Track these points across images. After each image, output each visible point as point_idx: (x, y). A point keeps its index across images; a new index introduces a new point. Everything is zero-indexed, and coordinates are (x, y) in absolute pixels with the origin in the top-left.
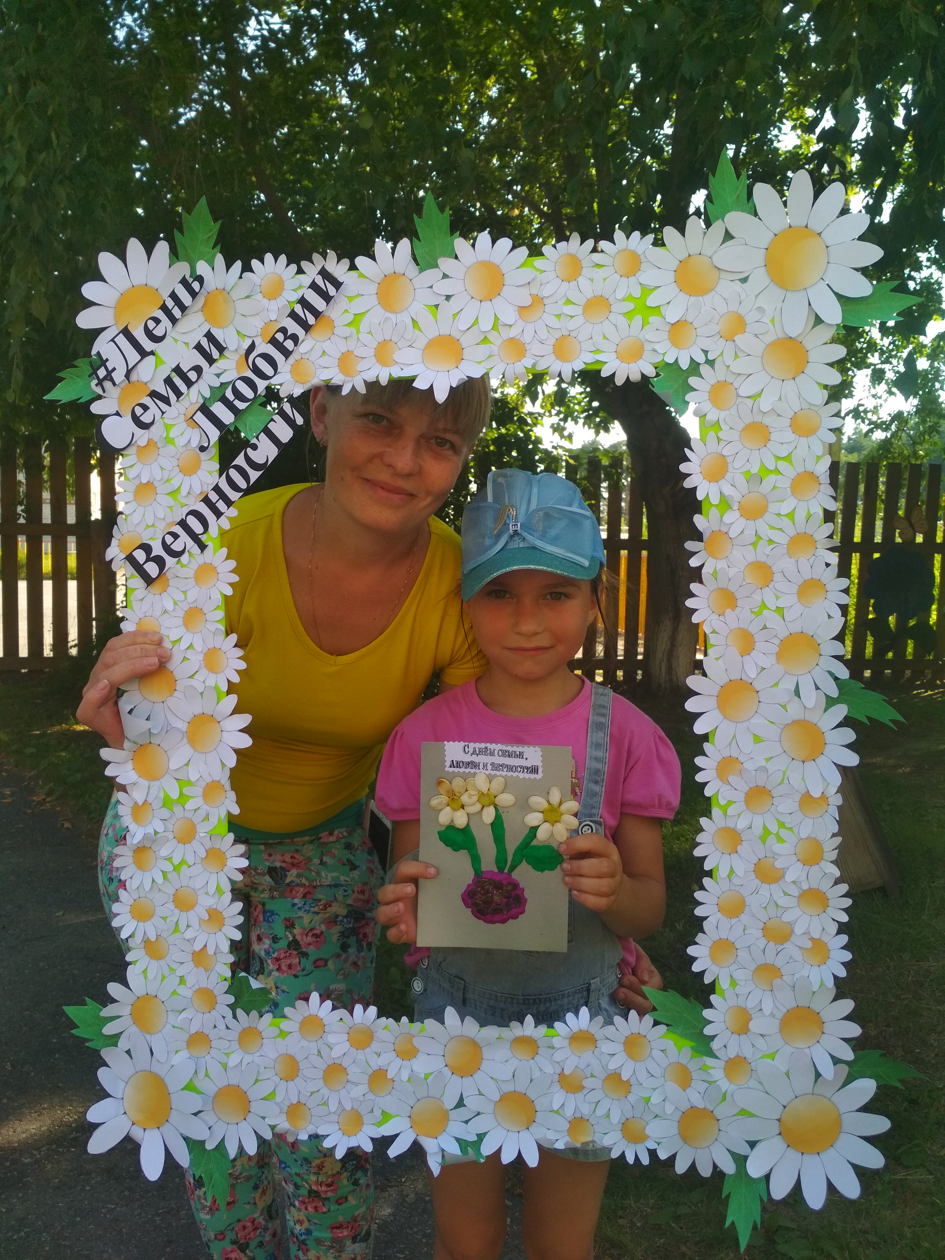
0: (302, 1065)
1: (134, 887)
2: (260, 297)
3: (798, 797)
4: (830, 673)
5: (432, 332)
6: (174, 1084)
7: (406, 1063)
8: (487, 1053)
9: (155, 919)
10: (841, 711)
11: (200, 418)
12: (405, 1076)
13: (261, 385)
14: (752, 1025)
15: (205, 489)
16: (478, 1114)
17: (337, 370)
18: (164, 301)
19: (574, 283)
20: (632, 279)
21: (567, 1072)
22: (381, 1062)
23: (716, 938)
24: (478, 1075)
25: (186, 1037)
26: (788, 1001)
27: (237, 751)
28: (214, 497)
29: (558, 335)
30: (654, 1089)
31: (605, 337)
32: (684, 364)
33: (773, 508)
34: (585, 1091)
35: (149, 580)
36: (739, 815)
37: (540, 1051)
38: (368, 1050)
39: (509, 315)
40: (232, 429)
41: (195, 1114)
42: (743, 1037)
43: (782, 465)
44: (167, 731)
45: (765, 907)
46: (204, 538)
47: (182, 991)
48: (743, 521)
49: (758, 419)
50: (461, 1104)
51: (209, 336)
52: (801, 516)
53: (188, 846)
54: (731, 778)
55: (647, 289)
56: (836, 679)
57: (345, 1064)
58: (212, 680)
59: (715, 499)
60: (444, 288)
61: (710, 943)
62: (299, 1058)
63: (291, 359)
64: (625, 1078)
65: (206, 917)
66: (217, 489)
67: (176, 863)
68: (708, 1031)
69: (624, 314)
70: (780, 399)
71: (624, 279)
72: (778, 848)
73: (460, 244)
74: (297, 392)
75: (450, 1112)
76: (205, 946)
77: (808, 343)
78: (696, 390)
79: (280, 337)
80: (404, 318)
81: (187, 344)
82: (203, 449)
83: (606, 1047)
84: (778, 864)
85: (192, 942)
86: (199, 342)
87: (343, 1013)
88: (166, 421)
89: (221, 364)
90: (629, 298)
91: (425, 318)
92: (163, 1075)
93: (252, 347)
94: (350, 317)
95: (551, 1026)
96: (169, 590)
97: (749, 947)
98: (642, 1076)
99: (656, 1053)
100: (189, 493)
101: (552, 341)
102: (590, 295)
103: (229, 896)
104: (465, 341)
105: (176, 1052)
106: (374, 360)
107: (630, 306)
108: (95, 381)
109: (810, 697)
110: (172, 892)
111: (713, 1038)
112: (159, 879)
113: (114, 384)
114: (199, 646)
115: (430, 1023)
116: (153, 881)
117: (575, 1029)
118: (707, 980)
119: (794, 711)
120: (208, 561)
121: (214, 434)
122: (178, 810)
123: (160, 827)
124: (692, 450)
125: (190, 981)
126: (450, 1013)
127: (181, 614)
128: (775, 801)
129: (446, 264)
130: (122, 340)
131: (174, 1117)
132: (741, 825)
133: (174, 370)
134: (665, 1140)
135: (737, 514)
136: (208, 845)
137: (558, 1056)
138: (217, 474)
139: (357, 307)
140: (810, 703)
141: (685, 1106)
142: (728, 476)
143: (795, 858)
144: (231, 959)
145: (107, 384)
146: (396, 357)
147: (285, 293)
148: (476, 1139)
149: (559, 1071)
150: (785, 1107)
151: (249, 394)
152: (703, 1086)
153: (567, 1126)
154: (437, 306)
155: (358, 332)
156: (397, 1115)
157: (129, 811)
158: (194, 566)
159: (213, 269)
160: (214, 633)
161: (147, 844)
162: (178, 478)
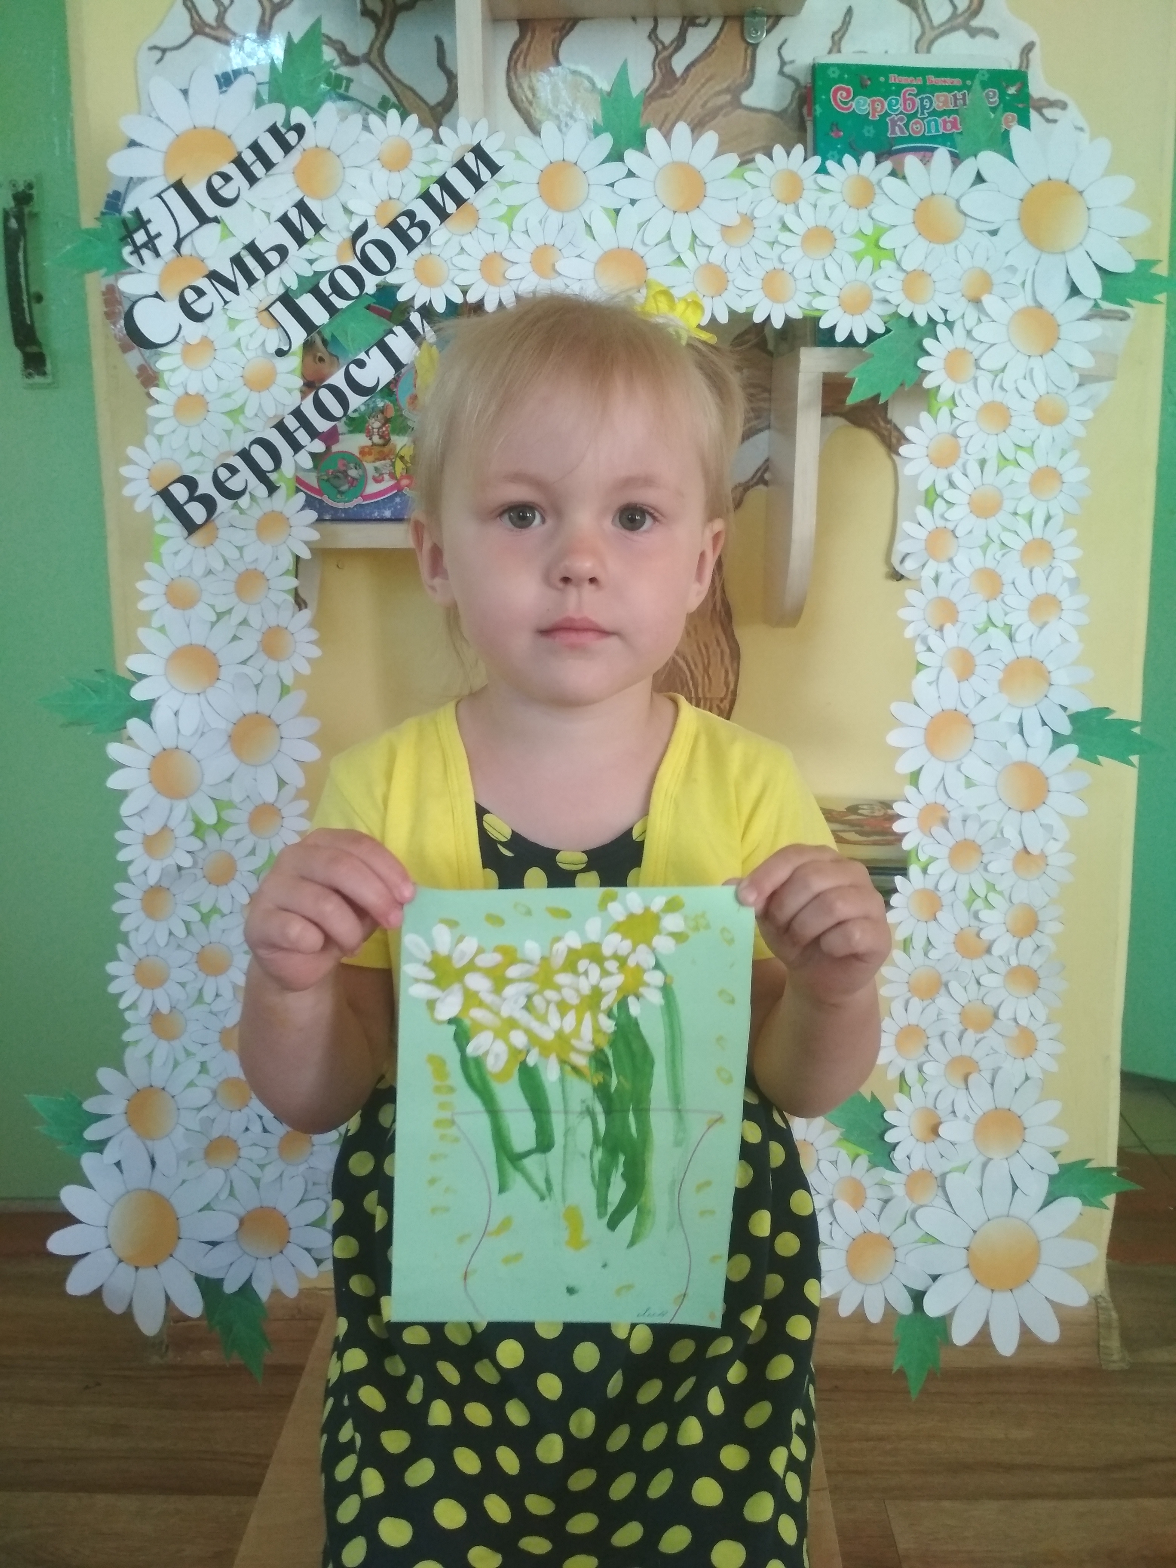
1: (141, 942)
2: (377, 166)
3: (1012, 854)
4: (1061, 706)
6: (185, 1205)
9: (170, 986)
10: (1070, 752)
11: (280, 311)
13: (371, 281)
15: (280, 412)
17: (478, 274)
18: (240, 154)
19: (792, 206)
20: (864, 212)
23: (904, 1023)
25: (204, 1144)
26: (984, 1100)
28: (292, 423)
29: (768, 266)
31: (827, 278)
32: (921, 321)
33: (1008, 506)
35: (190, 526)
36: (941, 875)
39: (710, 235)
42: (930, 1145)
43: (1022, 457)
45: (965, 988)
46: (273, 477)
47: (202, 1080)
48: (973, 518)
49: (999, 396)
51: (302, 207)
52: (1038, 519)
53: (223, 888)
54: (935, 830)
55: (881, 227)
58: (272, 669)
61: (896, 1030)
63: (416, 253)
66: (298, 414)
67: (205, 911)
68: (889, 1137)
69: (851, 254)
71: (853, 211)
72: (985, 915)
73: (653, 136)
74: (423, 298)
77: (1061, 317)
78: (930, 355)
79: (404, 222)
80: (573, 220)
81: (268, 214)
82: (282, 354)
84: (984, 935)
85: (220, 1019)
86: (285, 213)
88: (230, 314)
89: (315, 247)
90: (856, 235)
91: (601, 223)
92: (167, 1195)
93: (363, 229)
94: (502, 210)
96: (217, 543)
97: (943, 1034)
99: (824, 1165)
100: (257, 415)
101: (762, 274)
102: (812, 224)
104: (651, 259)
105: (190, 1163)
106: (529, 267)
107: (860, 244)
108: (129, 248)
109: (1037, 736)
110: (196, 949)
111: (894, 1146)
112: (180, 931)
113: (158, 256)
114: (256, 621)
116: (171, 933)
119: (1014, 751)
120: (278, 508)
122: (212, 839)
123: (186, 861)
127: (234, 576)
128: (986, 858)
129: (632, 158)
130: (172, 197)
131: (181, 1251)
132: (942, 886)
133: (246, 247)
135: (966, 509)
138: (297, 395)
139: (512, 196)
140: (1034, 741)
141: (857, 1231)
142: (959, 463)
143: (1003, 928)
145: (147, 254)
146: (558, 267)
147: (413, 166)
150: (975, 1232)
152: (877, 1206)
154: (617, 211)
155: (511, 228)
157: (135, 838)
158: (257, 513)
159: (315, 117)
160: (278, 607)
161: (165, 884)
162: (242, 394)
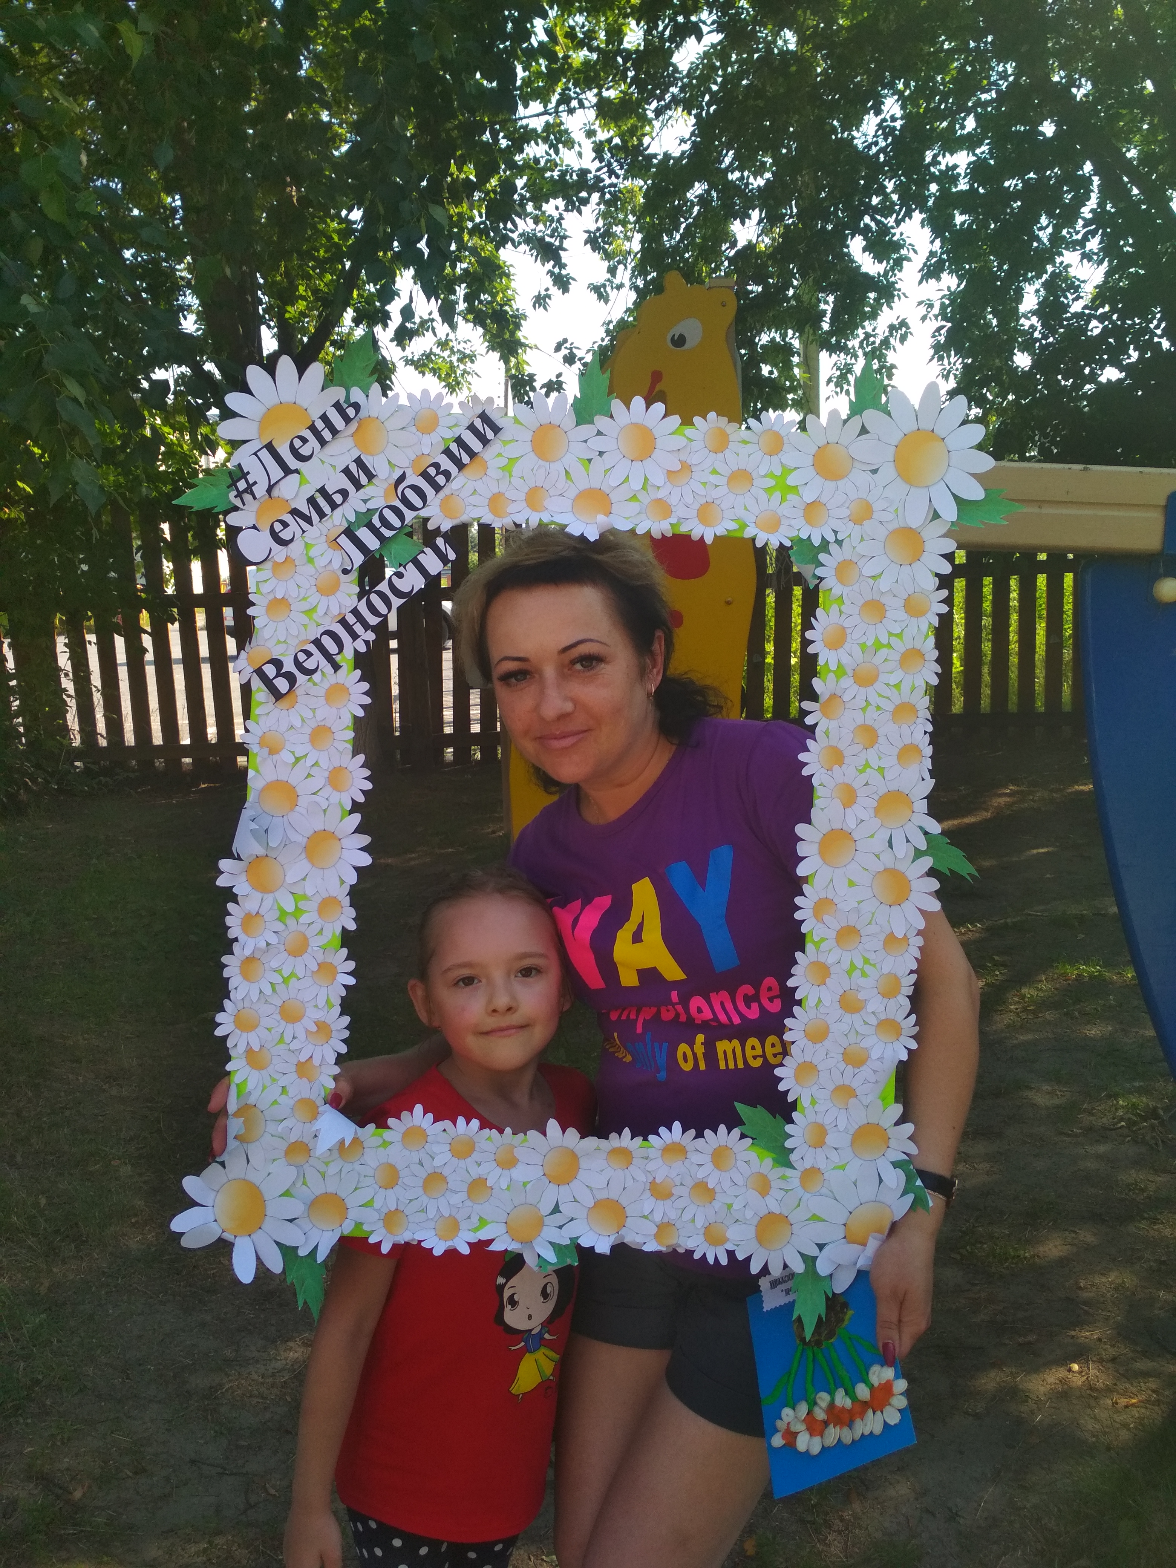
0: (401, 1174)
1: (240, 997)
2: (414, 429)
3: (882, 937)
4: (921, 828)
5: (583, 485)
6: (271, 1190)
7: (506, 1172)
8: (583, 1163)
9: (260, 1030)
10: (927, 862)
11: (344, 540)
12: (504, 1184)
13: (409, 515)
14: (828, 1139)
15: (343, 611)
16: (572, 1219)
17: (487, 509)
18: (313, 422)
19: (720, 456)
20: (774, 458)
21: (658, 1181)
22: (481, 1171)
23: (801, 1061)
24: (575, 1184)
25: (285, 1145)
26: (859, 1117)
27: (356, 869)
28: (351, 619)
29: (703, 501)
30: (736, 1197)
31: (746, 509)
32: (816, 542)
33: (883, 678)
34: (673, 1199)
35: (277, 695)
36: (830, 951)
37: (635, 1161)
38: (469, 1160)
39: (658, 478)
40: (377, 556)
41: (291, 1221)
42: (819, 1150)
43: (893, 640)
44: (285, 845)
45: (846, 1035)
46: (338, 658)
47: (283, 1099)
48: (856, 687)
49: (876, 597)
50: (556, 1210)
51: (359, 462)
52: (906, 688)
53: (299, 959)
54: (826, 918)
55: (787, 470)
56: (926, 833)
57: (445, 1173)
58: (335, 797)
59: (833, 666)
60: (597, 444)
61: (795, 1065)
62: (399, 1167)
63: (442, 494)
64: (710, 1186)
65: (314, 1029)
66: (355, 612)
67: (285, 976)
68: (788, 1144)
69: (764, 489)
70: (897, 582)
71: (767, 457)
72: (862, 982)
73: (616, 405)
74: (446, 527)
75: (545, 1218)
76: (311, 1057)
77: (925, 534)
78: (824, 565)
79: (432, 471)
80: (557, 468)
81: (334, 467)
82: (345, 572)
83: (695, 1158)
84: (861, 996)
85: (297, 1053)
86: (347, 467)
87: (447, 1124)
88: (306, 539)
89: (368, 491)
90: (768, 475)
91: (578, 470)
92: (258, 1183)
93: (402, 478)
94: (503, 461)
95: (645, 1139)
96: (297, 706)
97: (830, 1069)
98: (726, 1184)
99: (740, 1164)
100: (325, 613)
101: (697, 506)
102: (735, 468)
103: (338, 1009)
104: (614, 497)
105: (274, 1160)
106: (524, 504)
107: (771, 483)
108: (235, 493)
109: (902, 850)
110: (279, 1003)
111: (792, 1150)
112: (268, 990)
113: (255, 498)
114: (324, 764)
115: (533, 1134)
116: (261, 991)
117: (669, 1141)
118: (790, 1099)
119: (887, 859)
120: (341, 681)
121: (359, 558)
122: (291, 922)
123: (274, 939)
124: (816, 619)
125: (292, 1091)
126: (553, 1125)
127: (309, 731)
128: (863, 940)
129: (601, 422)
130: (265, 454)
131: (268, 1225)
132: (831, 959)
133: (317, 491)
134: (743, 1243)
135: (851, 680)
136: (320, 958)
137: (651, 1166)
138: (356, 598)
139: (511, 451)
140: (900, 854)
141: (763, 1212)
142: (847, 646)
143: (875, 991)
144: (337, 1070)
145: (247, 497)
146: (546, 503)
147: (439, 429)
148: (569, 1242)
149: (651, 1179)
150: (851, 1213)
151: (396, 523)
152: (779, 1194)
153: (655, 1230)
154: (590, 460)
155: (511, 475)
156: (493, 1222)
157: (239, 921)
158: (326, 685)
159: (367, 396)
160: (341, 753)
161: (257, 956)
162: (314, 598)
